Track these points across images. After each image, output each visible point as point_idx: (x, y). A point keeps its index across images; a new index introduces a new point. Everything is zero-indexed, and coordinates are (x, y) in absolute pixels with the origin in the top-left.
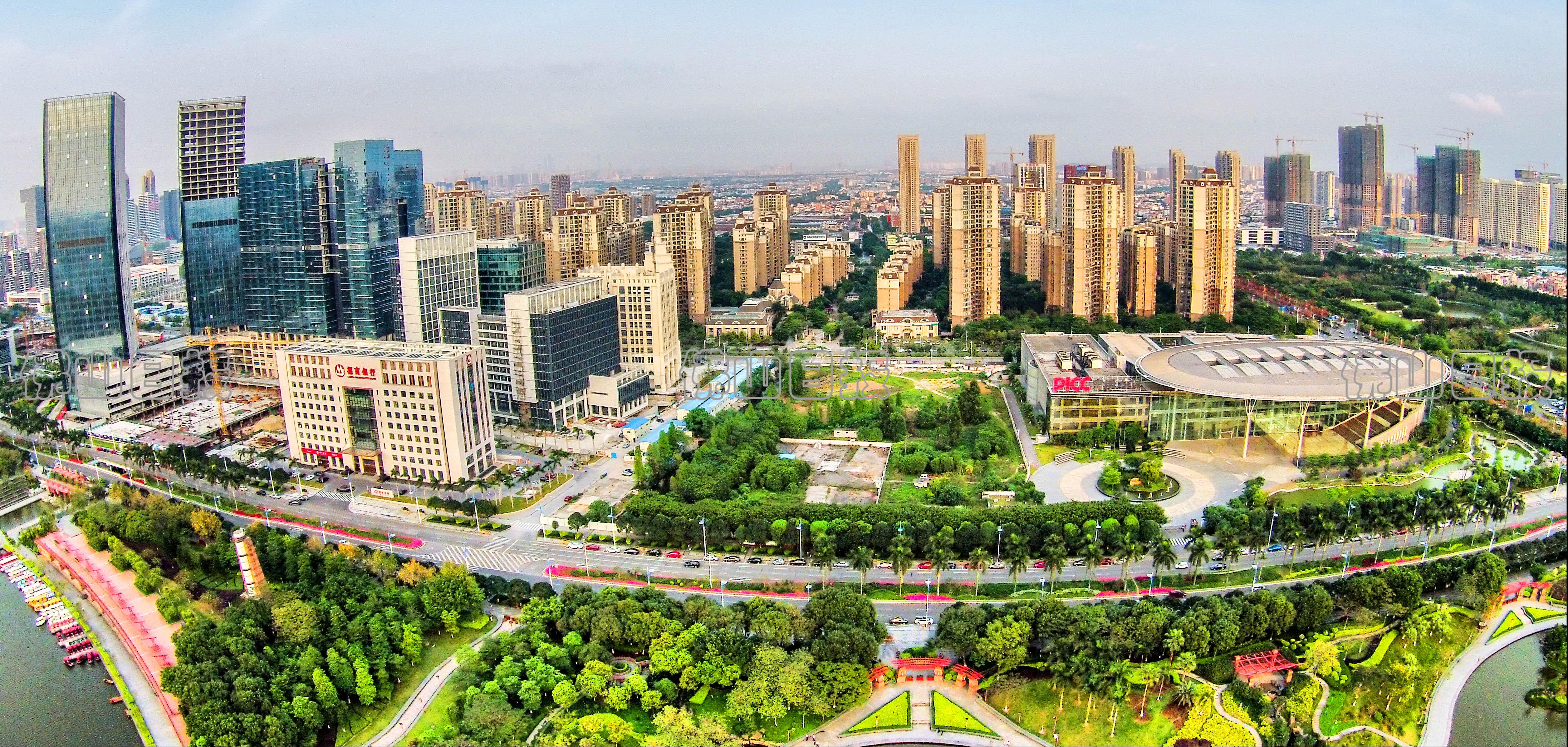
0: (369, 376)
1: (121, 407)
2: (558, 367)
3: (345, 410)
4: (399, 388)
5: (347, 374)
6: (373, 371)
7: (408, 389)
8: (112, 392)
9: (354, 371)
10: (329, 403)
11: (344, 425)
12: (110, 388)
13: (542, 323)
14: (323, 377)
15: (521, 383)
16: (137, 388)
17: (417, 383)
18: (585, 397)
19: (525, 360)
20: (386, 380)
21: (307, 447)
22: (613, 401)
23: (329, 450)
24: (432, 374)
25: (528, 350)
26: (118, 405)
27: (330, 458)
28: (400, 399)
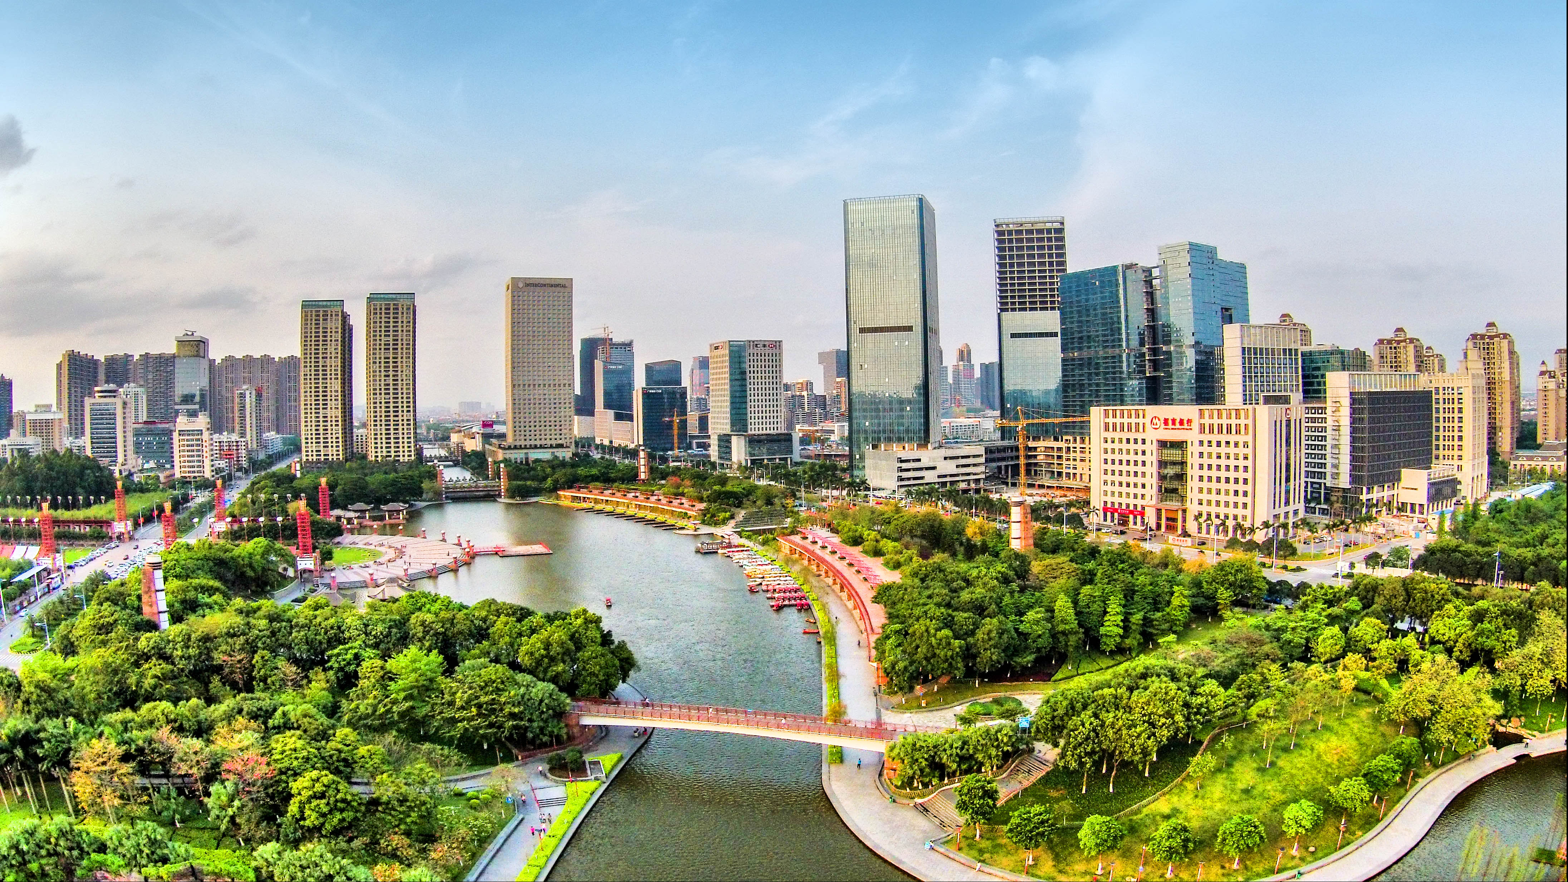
0: (1186, 426)
1: (912, 482)
2: (1373, 451)
3: (1155, 464)
4: (1214, 438)
5: (1163, 426)
6: (1189, 421)
7: (1223, 438)
8: (904, 466)
9: (1170, 422)
10: (1140, 458)
11: (1152, 481)
12: (902, 461)
13: (1361, 401)
14: (1137, 430)
15: (1335, 466)
16: (934, 468)
17: (1233, 431)
18: (1395, 492)
19: (1342, 442)
20: (1202, 430)
21: (1109, 505)
22: (1420, 497)
23: (1131, 508)
24: (1250, 422)
25: (1346, 430)
26: (909, 479)
27: (1131, 516)
28: (1214, 450)
